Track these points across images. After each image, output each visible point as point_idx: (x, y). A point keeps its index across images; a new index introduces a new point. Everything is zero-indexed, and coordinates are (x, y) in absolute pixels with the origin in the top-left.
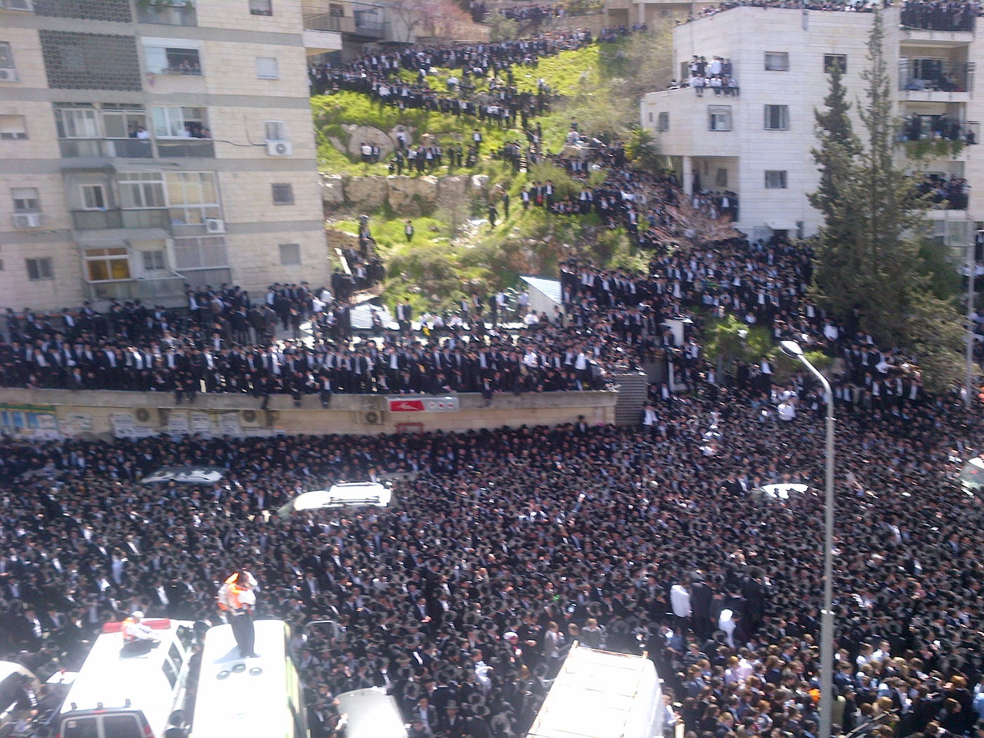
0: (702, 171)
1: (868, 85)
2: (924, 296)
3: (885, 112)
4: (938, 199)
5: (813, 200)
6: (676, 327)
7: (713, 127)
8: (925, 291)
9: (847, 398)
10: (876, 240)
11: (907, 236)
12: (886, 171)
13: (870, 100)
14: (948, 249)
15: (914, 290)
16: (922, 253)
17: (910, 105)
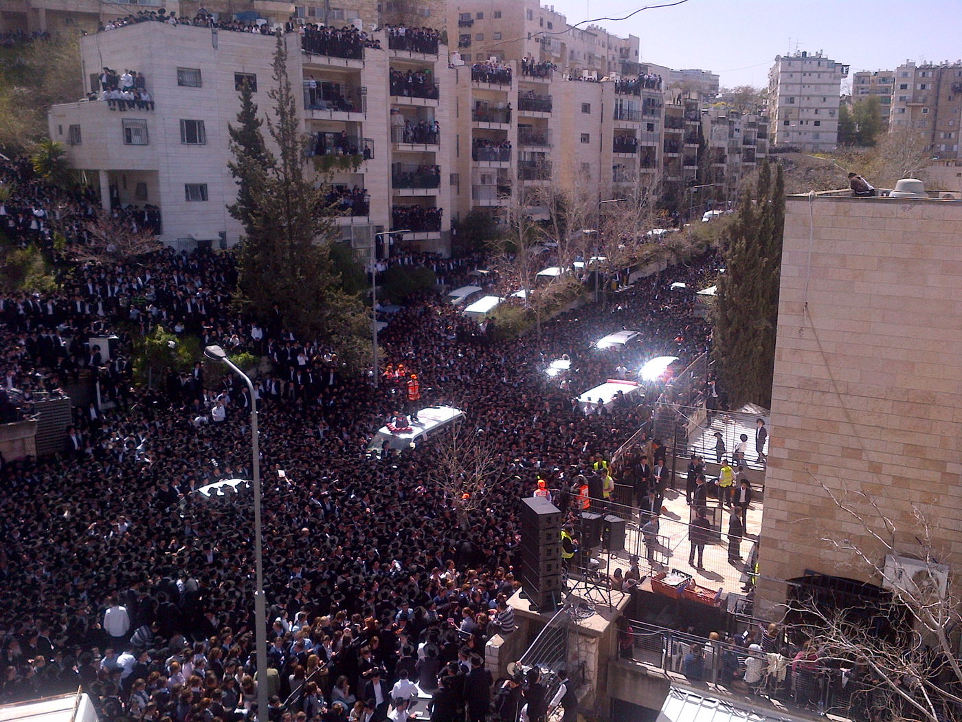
0: (121, 186)
1: (276, 104)
2: (336, 293)
3: (293, 129)
4: (343, 207)
5: (233, 211)
6: (102, 344)
7: (128, 140)
8: (337, 289)
9: (273, 391)
10: (292, 247)
11: (320, 241)
12: (297, 183)
13: (279, 117)
14: (355, 250)
15: (328, 288)
16: (333, 254)
17: (315, 123)
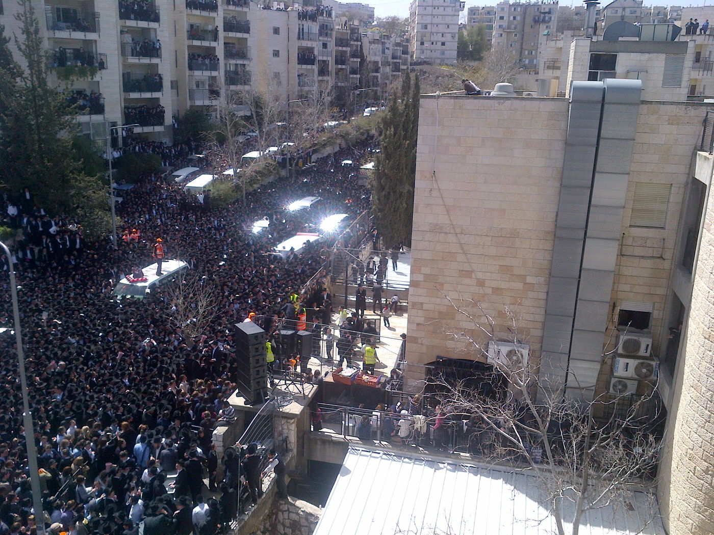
1: (22, 25)
2: (79, 176)
3: (38, 45)
4: (82, 108)
8: (80, 172)
9: (29, 256)
10: (40, 139)
11: (64, 135)
12: (42, 89)
13: (25, 36)
14: (94, 142)
15: (72, 172)
16: (74, 145)
17: (56, 41)
